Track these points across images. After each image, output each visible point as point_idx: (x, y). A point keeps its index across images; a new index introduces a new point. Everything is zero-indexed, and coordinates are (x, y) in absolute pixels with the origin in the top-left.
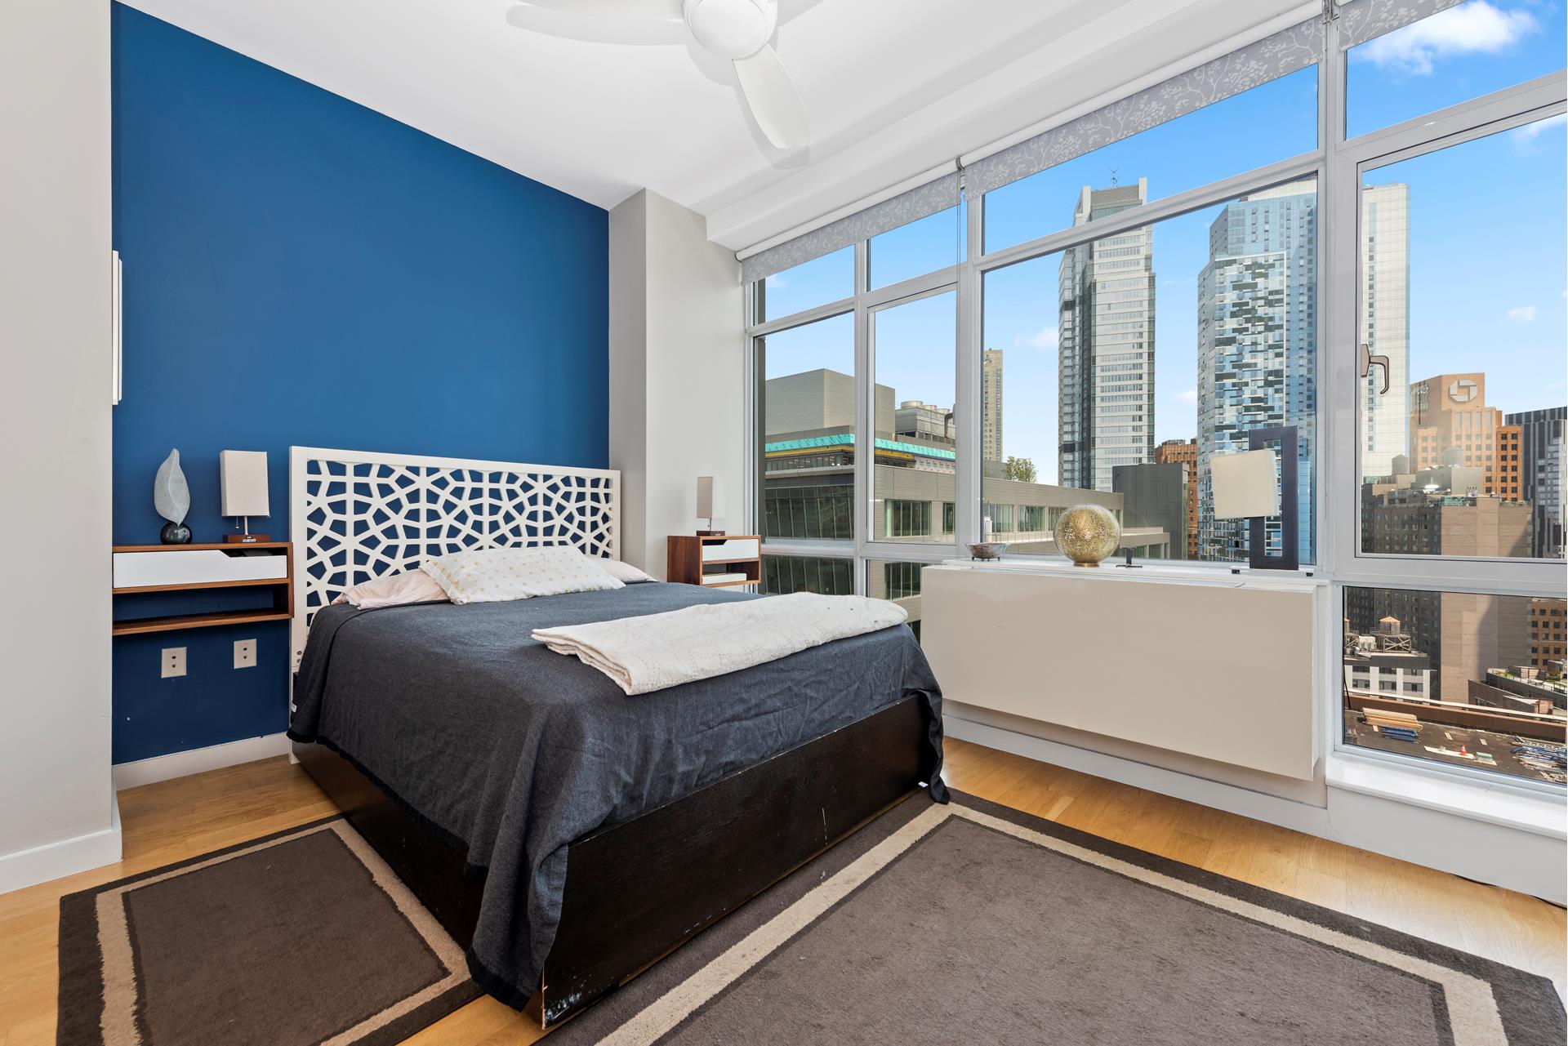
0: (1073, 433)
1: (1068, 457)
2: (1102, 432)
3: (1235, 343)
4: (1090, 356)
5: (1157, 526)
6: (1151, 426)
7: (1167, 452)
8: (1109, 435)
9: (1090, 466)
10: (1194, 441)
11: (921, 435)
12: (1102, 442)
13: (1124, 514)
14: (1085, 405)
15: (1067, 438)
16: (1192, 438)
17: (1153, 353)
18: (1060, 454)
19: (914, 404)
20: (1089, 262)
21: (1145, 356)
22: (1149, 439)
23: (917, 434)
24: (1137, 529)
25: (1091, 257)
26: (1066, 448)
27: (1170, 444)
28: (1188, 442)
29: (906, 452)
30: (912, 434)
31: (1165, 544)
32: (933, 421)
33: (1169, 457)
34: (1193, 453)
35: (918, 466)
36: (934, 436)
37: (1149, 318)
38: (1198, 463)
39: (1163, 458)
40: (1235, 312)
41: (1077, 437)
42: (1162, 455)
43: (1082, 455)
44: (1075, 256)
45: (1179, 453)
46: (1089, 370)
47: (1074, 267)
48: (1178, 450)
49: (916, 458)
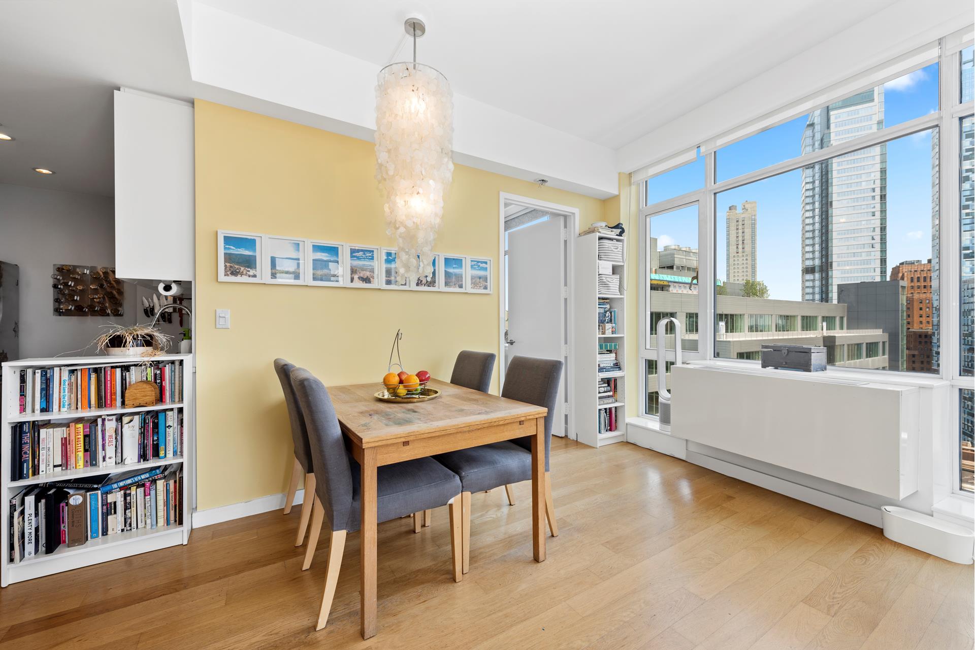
0: (813, 259)
1: (809, 277)
2: (838, 257)
3: (968, 180)
4: (828, 201)
5: (876, 328)
6: (883, 251)
7: (904, 270)
8: (845, 259)
9: (828, 283)
10: (930, 261)
11: (678, 268)
12: (838, 265)
13: (847, 319)
14: (824, 238)
15: (809, 263)
16: (929, 258)
17: (885, 195)
18: (803, 275)
19: (673, 247)
20: (826, 131)
21: (878, 198)
22: (881, 261)
23: (675, 267)
24: (858, 331)
25: (828, 127)
26: (808, 270)
27: (906, 264)
28: (925, 261)
29: (662, 280)
30: (671, 267)
31: (884, 343)
32: (687, 258)
33: (906, 274)
34: (929, 270)
35: (673, 290)
36: (688, 268)
37: (881, 169)
38: (933, 278)
39: (900, 275)
40: (968, 156)
41: (817, 262)
42: (899, 272)
43: (822, 275)
44: (814, 128)
45: (915, 271)
46: (827, 211)
47: (814, 136)
48: (914, 268)
49: (670, 284)
